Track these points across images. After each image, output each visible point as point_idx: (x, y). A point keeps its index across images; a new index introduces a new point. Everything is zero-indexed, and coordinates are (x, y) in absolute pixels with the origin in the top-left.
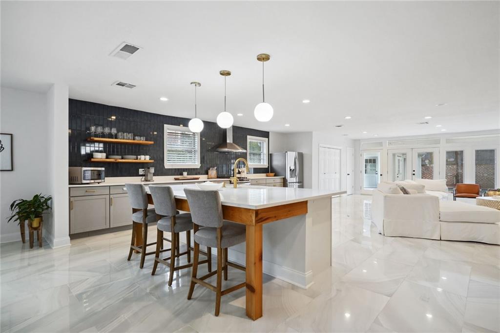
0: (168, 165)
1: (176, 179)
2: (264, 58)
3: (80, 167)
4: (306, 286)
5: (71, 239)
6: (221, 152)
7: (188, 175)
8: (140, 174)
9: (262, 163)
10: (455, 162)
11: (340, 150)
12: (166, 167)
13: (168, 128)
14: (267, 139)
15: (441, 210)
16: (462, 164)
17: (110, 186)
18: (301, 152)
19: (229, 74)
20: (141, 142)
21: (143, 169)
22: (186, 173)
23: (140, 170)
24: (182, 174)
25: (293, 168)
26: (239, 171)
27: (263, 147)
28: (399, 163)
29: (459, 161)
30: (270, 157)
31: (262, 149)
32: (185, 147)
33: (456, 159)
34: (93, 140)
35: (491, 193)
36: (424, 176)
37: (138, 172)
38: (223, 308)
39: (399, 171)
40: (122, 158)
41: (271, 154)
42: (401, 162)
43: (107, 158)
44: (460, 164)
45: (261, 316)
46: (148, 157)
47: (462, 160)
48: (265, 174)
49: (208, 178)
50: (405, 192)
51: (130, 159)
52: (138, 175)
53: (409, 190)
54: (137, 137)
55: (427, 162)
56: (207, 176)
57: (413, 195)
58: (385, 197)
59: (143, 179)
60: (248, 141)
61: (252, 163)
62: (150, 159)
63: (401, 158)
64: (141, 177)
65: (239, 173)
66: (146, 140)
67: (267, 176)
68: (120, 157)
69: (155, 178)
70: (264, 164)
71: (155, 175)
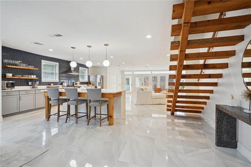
0: (43, 80)
1: (47, 87)
2: (106, 45)
3: (4, 81)
4: (121, 117)
5: (3, 118)
6: (68, 74)
7: (53, 85)
8: (29, 84)
9: (85, 80)
10: (154, 80)
11: (117, 74)
12: (42, 81)
13: (44, 62)
14: (88, 69)
15: (152, 95)
16: (157, 81)
17: (19, 91)
18: (102, 75)
19: (91, 47)
20: (32, 68)
21: (31, 82)
22: (53, 84)
23: (29, 82)
24: (50, 85)
25: (99, 82)
26: (76, 83)
27: (86, 73)
28: (137, 80)
29: (156, 80)
30: (89, 77)
31: (85, 73)
32: (51, 71)
33: (155, 79)
34: (7, 66)
35: (164, 90)
36: (145, 85)
37: (28, 84)
38: (102, 124)
39: (137, 84)
40: (22, 77)
41: (89, 76)
42: (138, 80)
43: (13, 76)
44: (156, 81)
45: (113, 124)
46: (35, 76)
47: (157, 80)
48: (87, 85)
49: (62, 87)
50: (142, 90)
51: (26, 77)
52: (28, 85)
53: (143, 90)
54: (29, 66)
55: (146, 80)
56: (62, 85)
57: (145, 91)
58: (137, 92)
59: (31, 87)
60: (80, 69)
61: (81, 80)
62: (36, 77)
63: (138, 78)
64: (30, 86)
65: (76, 84)
66: (34, 68)
67: (88, 86)
68: (21, 76)
69: (38, 87)
70: (86, 80)
71: (38, 85)
